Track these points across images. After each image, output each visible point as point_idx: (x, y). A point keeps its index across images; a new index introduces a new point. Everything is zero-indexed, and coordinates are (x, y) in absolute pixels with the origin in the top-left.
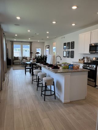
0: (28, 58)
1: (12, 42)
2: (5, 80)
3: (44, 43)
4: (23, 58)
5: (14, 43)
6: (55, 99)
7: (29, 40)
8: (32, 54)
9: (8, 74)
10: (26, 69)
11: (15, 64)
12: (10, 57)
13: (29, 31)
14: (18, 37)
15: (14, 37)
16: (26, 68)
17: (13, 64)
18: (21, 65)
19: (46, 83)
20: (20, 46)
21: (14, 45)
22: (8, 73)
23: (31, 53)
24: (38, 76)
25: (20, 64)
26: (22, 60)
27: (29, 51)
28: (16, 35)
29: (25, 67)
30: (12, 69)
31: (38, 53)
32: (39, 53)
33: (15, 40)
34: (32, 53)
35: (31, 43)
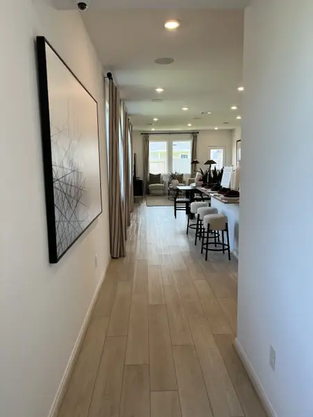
0: (185, 178)
1: (146, 137)
2: (131, 225)
3: (231, 132)
4: (173, 177)
5: (151, 136)
6: (230, 259)
7: (190, 127)
8: (198, 165)
9: (137, 215)
10: (176, 202)
11: (153, 192)
12: (140, 175)
13: (185, 109)
14: (160, 123)
15: (150, 123)
16: (177, 200)
17: (148, 193)
18: (167, 197)
19: (209, 225)
20: (164, 144)
21: (151, 144)
22: (137, 212)
23: (194, 163)
24: (199, 215)
25: (164, 194)
26: (169, 183)
27: (190, 157)
28: (155, 119)
29: (175, 199)
30: (144, 204)
31: (211, 162)
32: (214, 163)
33: (153, 130)
34: (197, 162)
35: (194, 135)
